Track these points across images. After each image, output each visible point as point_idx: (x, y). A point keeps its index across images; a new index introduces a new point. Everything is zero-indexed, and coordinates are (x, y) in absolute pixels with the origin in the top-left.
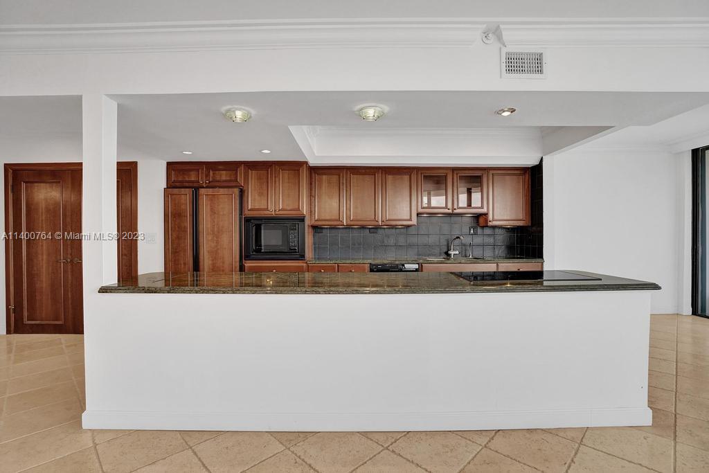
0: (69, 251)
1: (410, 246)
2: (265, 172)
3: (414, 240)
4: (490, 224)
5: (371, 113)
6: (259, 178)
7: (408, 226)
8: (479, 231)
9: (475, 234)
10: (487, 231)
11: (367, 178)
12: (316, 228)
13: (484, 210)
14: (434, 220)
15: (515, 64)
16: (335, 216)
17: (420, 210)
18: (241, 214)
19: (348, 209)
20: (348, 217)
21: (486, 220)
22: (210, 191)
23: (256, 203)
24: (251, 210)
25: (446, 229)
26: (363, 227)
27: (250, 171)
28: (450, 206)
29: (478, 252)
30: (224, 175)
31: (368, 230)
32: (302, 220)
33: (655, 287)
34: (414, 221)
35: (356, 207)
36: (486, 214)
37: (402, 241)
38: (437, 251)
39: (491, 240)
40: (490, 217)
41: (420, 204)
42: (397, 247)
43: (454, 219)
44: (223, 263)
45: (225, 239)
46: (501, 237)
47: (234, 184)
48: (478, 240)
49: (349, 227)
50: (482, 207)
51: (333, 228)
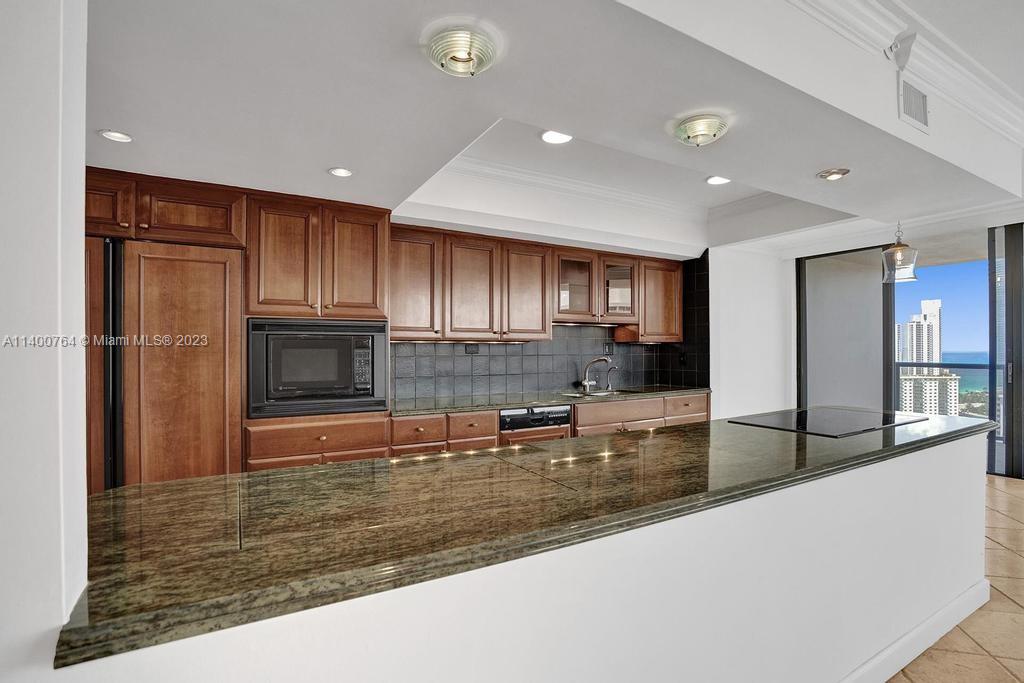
1: (527, 374)
2: (298, 223)
4: (642, 339)
6: (286, 233)
9: (611, 353)
13: (636, 319)
17: (557, 316)
18: (246, 309)
21: (634, 334)
23: (276, 287)
24: (266, 302)
27: (263, 213)
28: (595, 310)
31: (462, 349)
32: (381, 327)
34: (548, 335)
36: (636, 326)
40: (641, 331)
41: (556, 306)
44: (197, 429)
45: (202, 371)
47: (221, 239)
50: (632, 314)
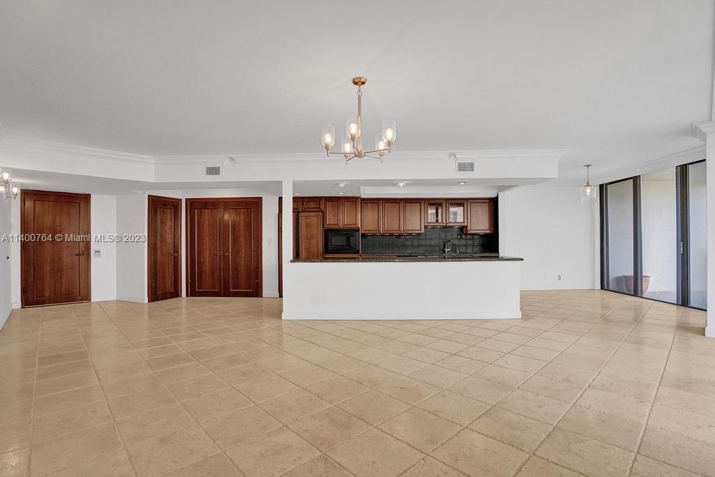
0: (222, 248)
1: (421, 246)
2: (336, 203)
3: (423, 242)
4: (469, 232)
5: (401, 185)
6: (333, 206)
7: (420, 234)
8: (464, 237)
9: (461, 238)
10: (469, 237)
11: (395, 205)
12: (364, 236)
13: (466, 224)
14: (436, 230)
15: (463, 167)
16: (376, 228)
17: (426, 224)
18: (323, 227)
19: (384, 224)
20: (384, 229)
21: (467, 231)
22: (306, 214)
23: (331, 220)
24: (328, 225)
25: (443, 235)
26: (392, 235)
27: (327, 202)
28: (444, 222)
29: (463, 249)
30: (313, 205)
31: (394, 237)
32: (358, 230)
33: (522, 259)
34: (423, 231)
35: (388, 223)
36: (466, 227)
37: (415, 242)
38: (437, 249)
39: (471, 242)
40: (469, 228)
41: (426, 220)
42: (412, 246)
43: (447, 230)
45: (314, 242)
46: (477, 241)
47: (319, 210)
48: (463, 242)
49: (383, 235)
50: (464, 222)
51: (373, 235)
